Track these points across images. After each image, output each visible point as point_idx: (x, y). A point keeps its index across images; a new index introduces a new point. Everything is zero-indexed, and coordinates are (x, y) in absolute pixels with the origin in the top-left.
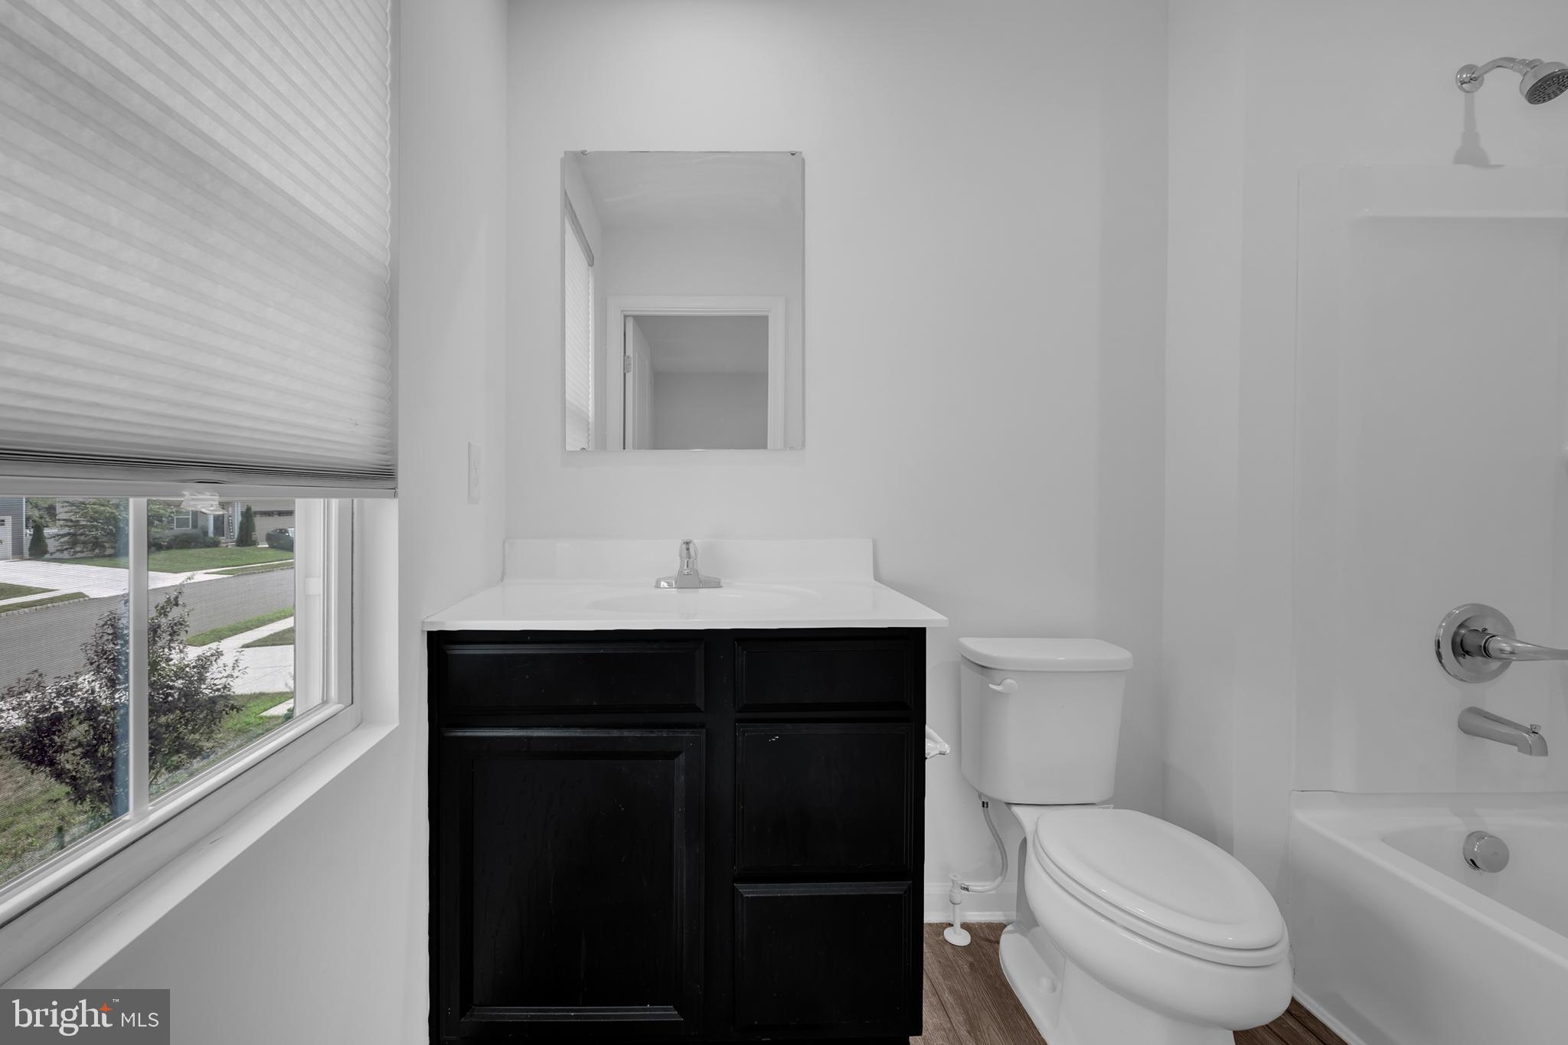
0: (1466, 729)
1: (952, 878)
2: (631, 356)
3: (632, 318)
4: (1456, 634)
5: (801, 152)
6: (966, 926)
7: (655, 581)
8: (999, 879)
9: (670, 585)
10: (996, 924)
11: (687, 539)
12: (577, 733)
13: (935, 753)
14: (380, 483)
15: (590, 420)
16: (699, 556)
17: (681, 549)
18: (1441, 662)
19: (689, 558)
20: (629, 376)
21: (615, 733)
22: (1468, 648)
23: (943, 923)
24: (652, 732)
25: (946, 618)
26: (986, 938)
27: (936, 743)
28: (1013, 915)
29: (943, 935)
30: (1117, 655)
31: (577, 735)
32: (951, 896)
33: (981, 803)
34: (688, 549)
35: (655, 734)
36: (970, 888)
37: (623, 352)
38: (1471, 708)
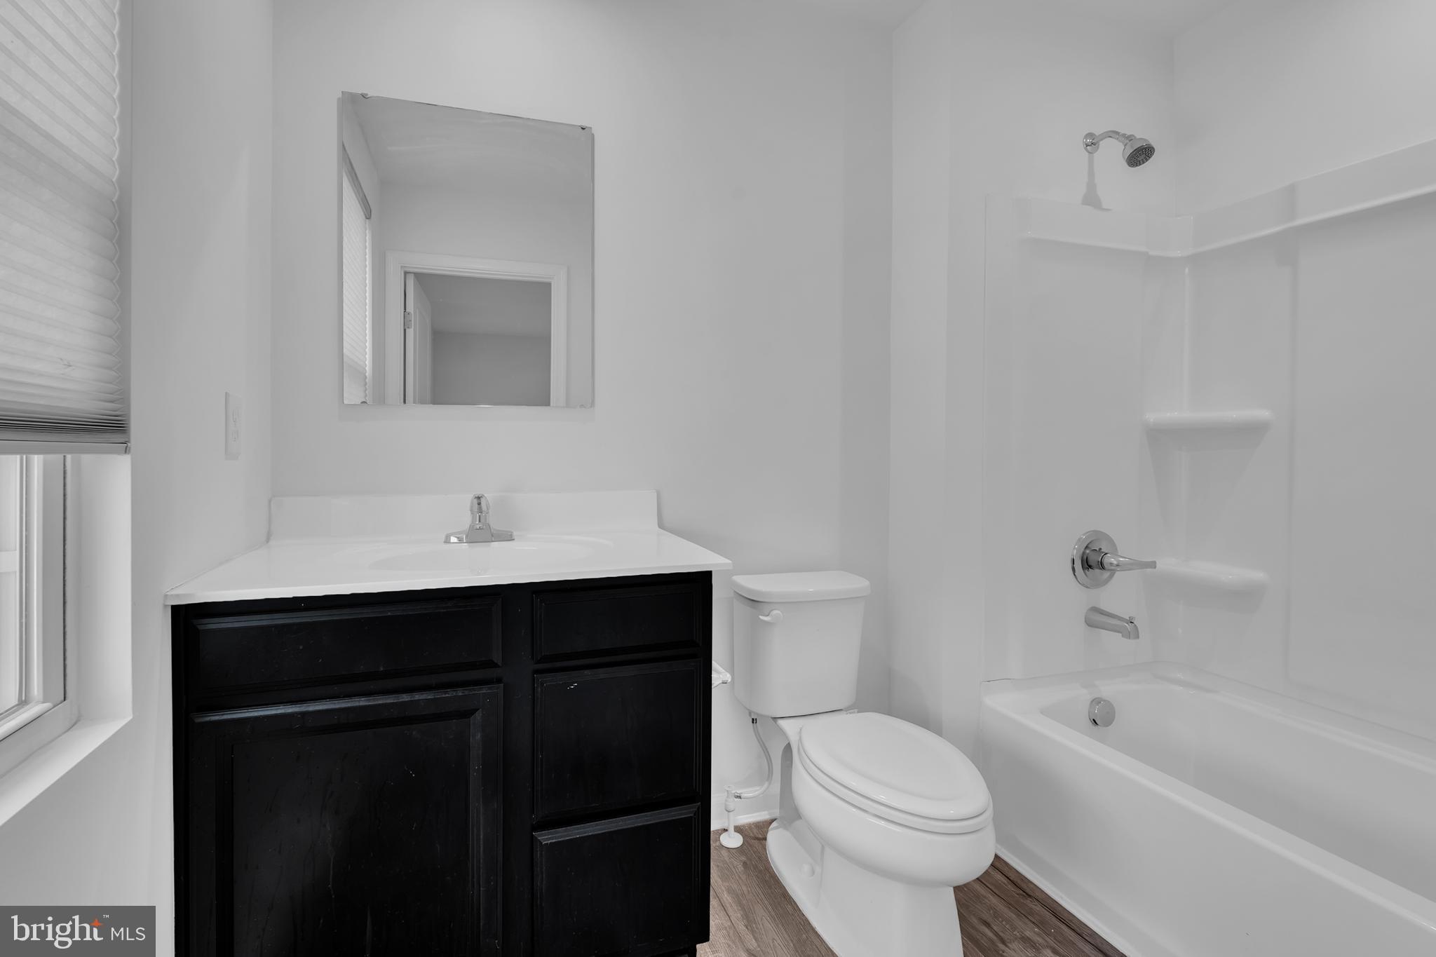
0: (1090, 624)
1: (727, 789)
2: (412, 313)
3: (413, 275)
4: (1084, 553)
5: (591, 128)
6: (738, 829)
7: (444, 536)
8: (766, 785)
9: (460, 540)
10: (763, 822)
11: (478, 493)
12: (362, 702)
13: (718, 683)
14: (107, 436)
15: (367, 374)
16: (490, 511)
17: (472, 503)
18: (1075, 575)
19: (481, 513)
20: (410, 332)
21: (405, 698)
22: (1090, 564)
23: (719, 830)
24: (446, 693)
25: (730, 562)
26: (755, 836)
27: (719, 675)
28: (776, 812)
29: (719, 840)
30: (857, 584)
31: (362, 704)
32: (726, 805)
33: (751, 720)
34: (479, 504)
35: (449, 694)
36: (742, 796)
37: (403, 310)
38: (1095, 607)
